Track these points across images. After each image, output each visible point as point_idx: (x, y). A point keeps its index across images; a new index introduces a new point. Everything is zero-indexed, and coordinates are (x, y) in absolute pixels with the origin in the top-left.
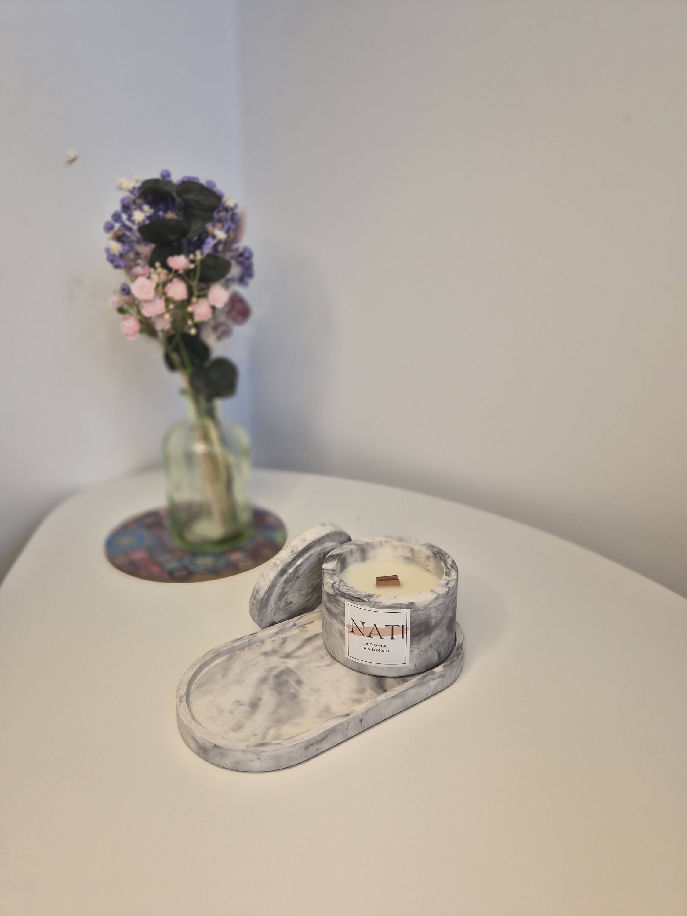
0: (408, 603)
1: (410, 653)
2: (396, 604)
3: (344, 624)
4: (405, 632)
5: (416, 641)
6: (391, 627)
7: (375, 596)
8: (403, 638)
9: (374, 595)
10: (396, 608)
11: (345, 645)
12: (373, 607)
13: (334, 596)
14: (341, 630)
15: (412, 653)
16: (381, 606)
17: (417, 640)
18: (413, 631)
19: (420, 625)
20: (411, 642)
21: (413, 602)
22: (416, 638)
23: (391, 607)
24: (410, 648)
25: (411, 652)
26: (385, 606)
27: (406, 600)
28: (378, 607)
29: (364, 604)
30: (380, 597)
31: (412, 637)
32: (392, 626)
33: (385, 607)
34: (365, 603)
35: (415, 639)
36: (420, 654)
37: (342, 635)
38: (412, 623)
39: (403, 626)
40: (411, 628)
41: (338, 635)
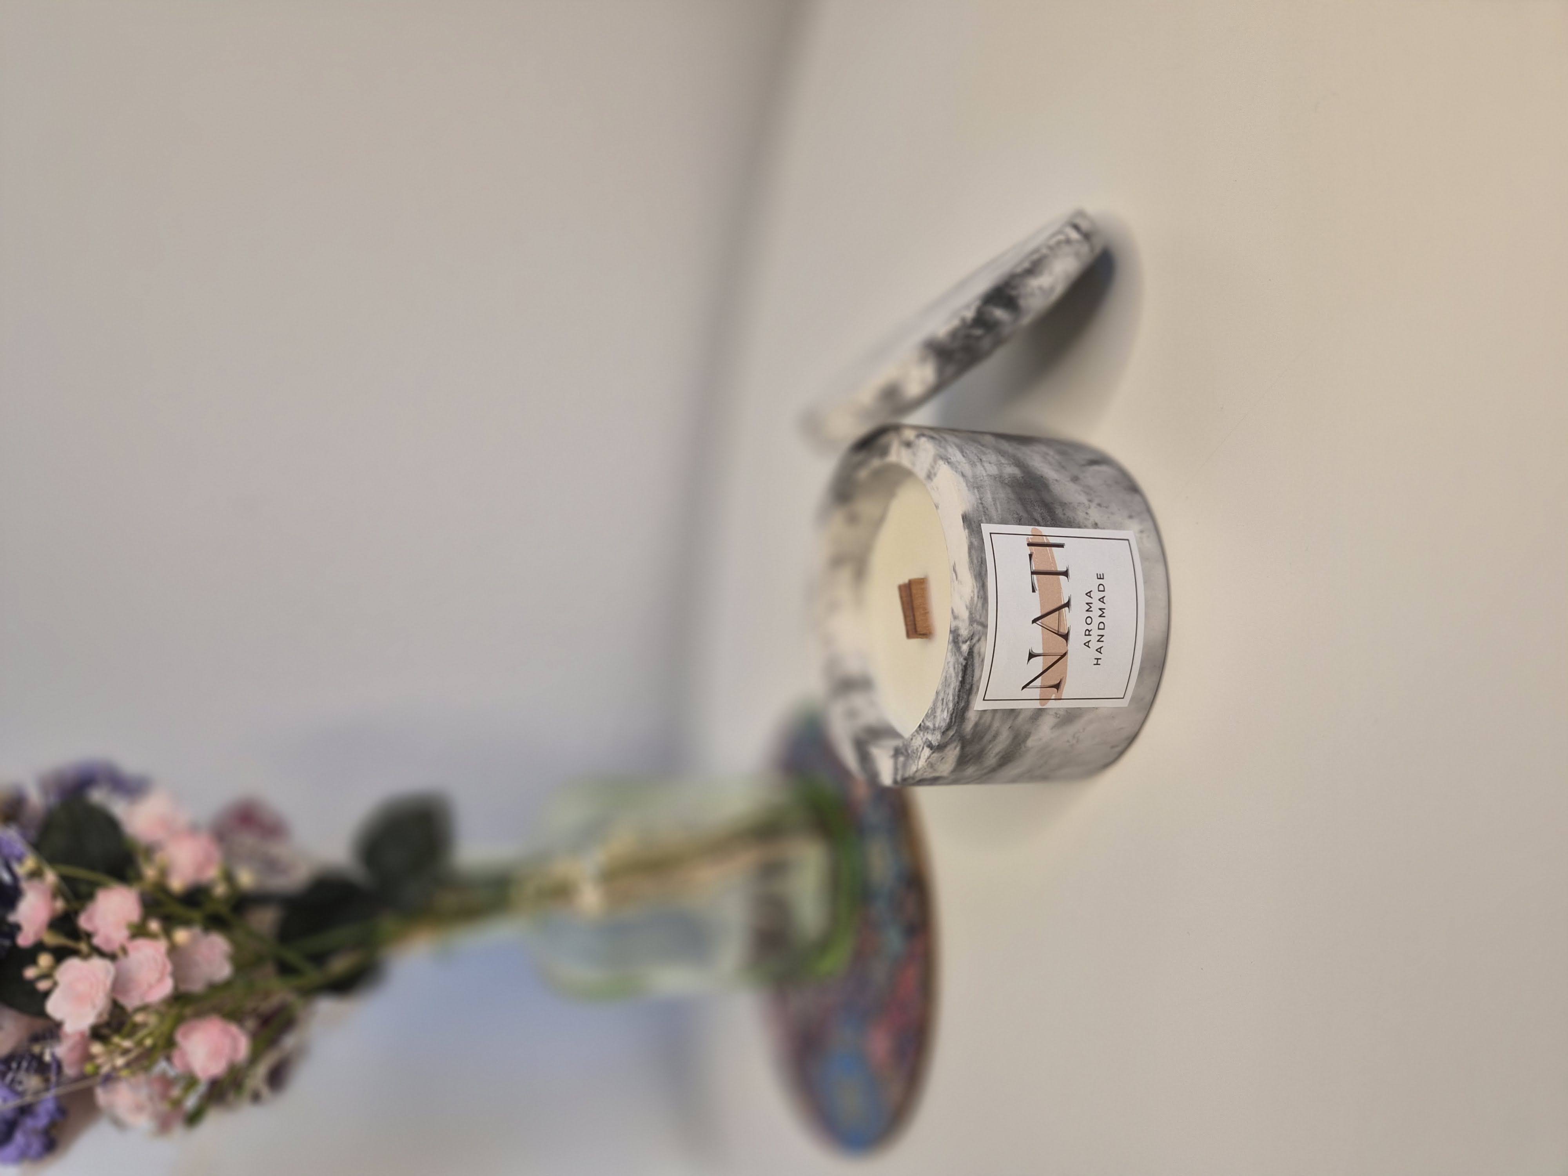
0: (967, 531)
1: (1099, 528)
2: (971, 561)
3: (1039, 713)
4: (1045, 540)
5: (1065, 512)
6: (1035, 576)
7: (954, 624)
8: (1061, 546)
9: (952, 629)
10: (983, 562)
11: (1097, 708)
12: (985, 626)
13: (965, 743)
14: (1056, 720)
15: (1099, 524)
16: (980, 605)
17: (1063, 510)
18: (1040, 519)
19: (1022, 501)
20: (1070, 524)
21: (963, 518)
22: (1059, 511)
23: (980, 576)
24: (1086, 527)
25: (1096, 526)
26: (979, 592)
27: (960, 536)
28: (984, 611)
29: (979, 654)
30: (955, 610)
31: (1056, 522)
32: (1033, 573)
33: (982, 593)
34: (976, 650)
35: (1061, 515)
36: (1099, 505)
37: (1069, 717)
38: (1020, 522)
39: (1029, 545)
40: (1035, 526)
41: (1071, 729)
